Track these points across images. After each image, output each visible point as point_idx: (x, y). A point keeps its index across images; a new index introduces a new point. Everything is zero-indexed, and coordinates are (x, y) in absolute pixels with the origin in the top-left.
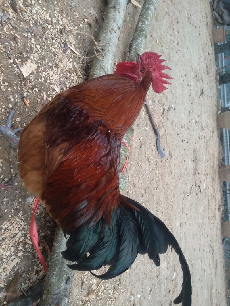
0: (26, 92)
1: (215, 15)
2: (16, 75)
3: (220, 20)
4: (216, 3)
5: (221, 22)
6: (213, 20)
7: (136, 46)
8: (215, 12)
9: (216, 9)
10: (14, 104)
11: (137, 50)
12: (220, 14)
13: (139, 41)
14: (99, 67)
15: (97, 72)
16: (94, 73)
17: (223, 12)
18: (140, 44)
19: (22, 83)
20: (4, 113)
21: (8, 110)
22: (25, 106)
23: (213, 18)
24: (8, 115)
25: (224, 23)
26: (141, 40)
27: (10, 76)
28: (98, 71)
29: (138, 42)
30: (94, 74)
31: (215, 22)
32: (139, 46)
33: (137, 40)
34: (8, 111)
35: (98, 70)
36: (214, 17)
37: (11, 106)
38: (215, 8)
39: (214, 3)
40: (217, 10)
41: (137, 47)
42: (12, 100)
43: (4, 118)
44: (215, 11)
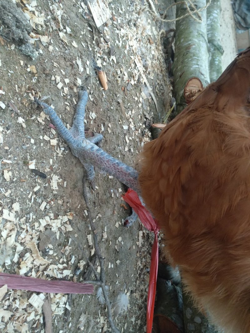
0: (99, 59)
1: (237, 18)
2: (83, 17)
3: (243, 24)
4: (237, 5)
5: (244, 26)
6: (236, 24)
7: (211, 21)
8: (237, 15)
9: (238, 11)
10: (84, 78)
11: (213, 27)
12: (243, 17)
13: (215, 15)
14: (196, 34)
15: (196, 42)
16: (190, 42)
17: (246, 15)
18: (216, 18)
19: (93, 38)
20: (69, 97)
21: (75, 90)
22: (102, 89)
23: (235, 21)
24: (76, 103)
25: (248, 27)
26: (216, 13)
27: (73, 15)
28: (196, 40)
29: (213, 16)
30: (190, 44)
31: (238, 25)
32: (215, 21)
33: (212, 14)
34: (75, 93)
35: (196, 38)
36: (237, 20)
37: (79, 82)
38: (236, 10)
39: (235, 5)
40: (239, 13)
41: (213, 23)
42: (81, 69)
43: (68, 108)
44: (237, 13)
